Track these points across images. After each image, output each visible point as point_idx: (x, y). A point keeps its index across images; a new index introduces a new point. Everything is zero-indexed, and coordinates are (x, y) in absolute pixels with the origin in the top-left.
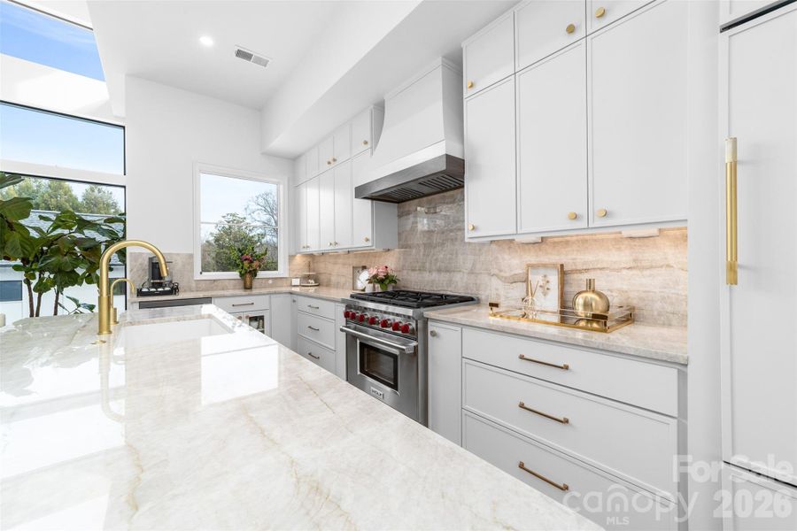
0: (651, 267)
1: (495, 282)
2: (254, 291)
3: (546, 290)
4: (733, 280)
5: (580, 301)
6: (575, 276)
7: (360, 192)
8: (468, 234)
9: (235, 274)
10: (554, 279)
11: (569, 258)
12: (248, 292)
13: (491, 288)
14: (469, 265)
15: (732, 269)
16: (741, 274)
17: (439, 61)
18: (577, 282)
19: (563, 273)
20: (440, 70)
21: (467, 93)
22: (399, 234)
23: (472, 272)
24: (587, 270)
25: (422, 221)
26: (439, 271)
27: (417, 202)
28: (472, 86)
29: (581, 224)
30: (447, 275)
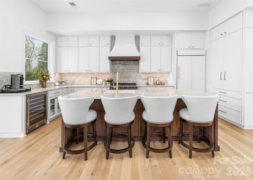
0: (164, 77)
1: (140, 80)
3: (151, 80)
5: (158, 82)
8: (140, 71)
11: (154, 75)
14: (134, 77)
19: (154, 78)
20: (134, 37)
21: (140, 45)
22: (112, 69)
23: (135, 78)
24: (157, 77)
25: (121, 67)
26: (126, 78)
27: (119, 62)
28: (142, 44)
29: (160, 71)
30: (128, 79)
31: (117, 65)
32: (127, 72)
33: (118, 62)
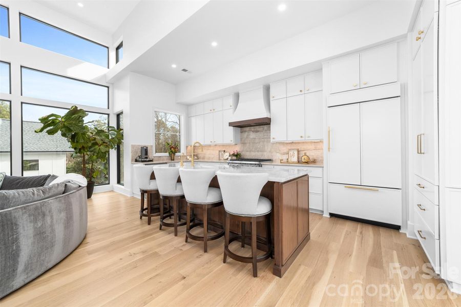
0: (319, 149)
1: (278, 154)
2: (175, 161)
3: (293, 155)
4: (329, 151)
5: (303, 158)
6: (301, 152)
7: (231, 124)
8: (272, 140)
9: (167, 154)
10: (296, 153)
11: (300, 147)
12: (173, 161)
13: (277, 157)
14: (269, 149)
15: (329, 148)
16: (330, 150)
17: (262, 86)
18: (302, 153)
19: (298, 151)
20: (262, 89)
21: (271, 99)
22: (241, 139)
23: (270, 152)
24: (304, 150)
25: (251, 135)
26: (258, 151)
27: (249, 128)
28: (273, 97)
29: (303, 139)
30: (261, 153)
31: (246, 133)
32: (259, 143)
33: (247, 129)
